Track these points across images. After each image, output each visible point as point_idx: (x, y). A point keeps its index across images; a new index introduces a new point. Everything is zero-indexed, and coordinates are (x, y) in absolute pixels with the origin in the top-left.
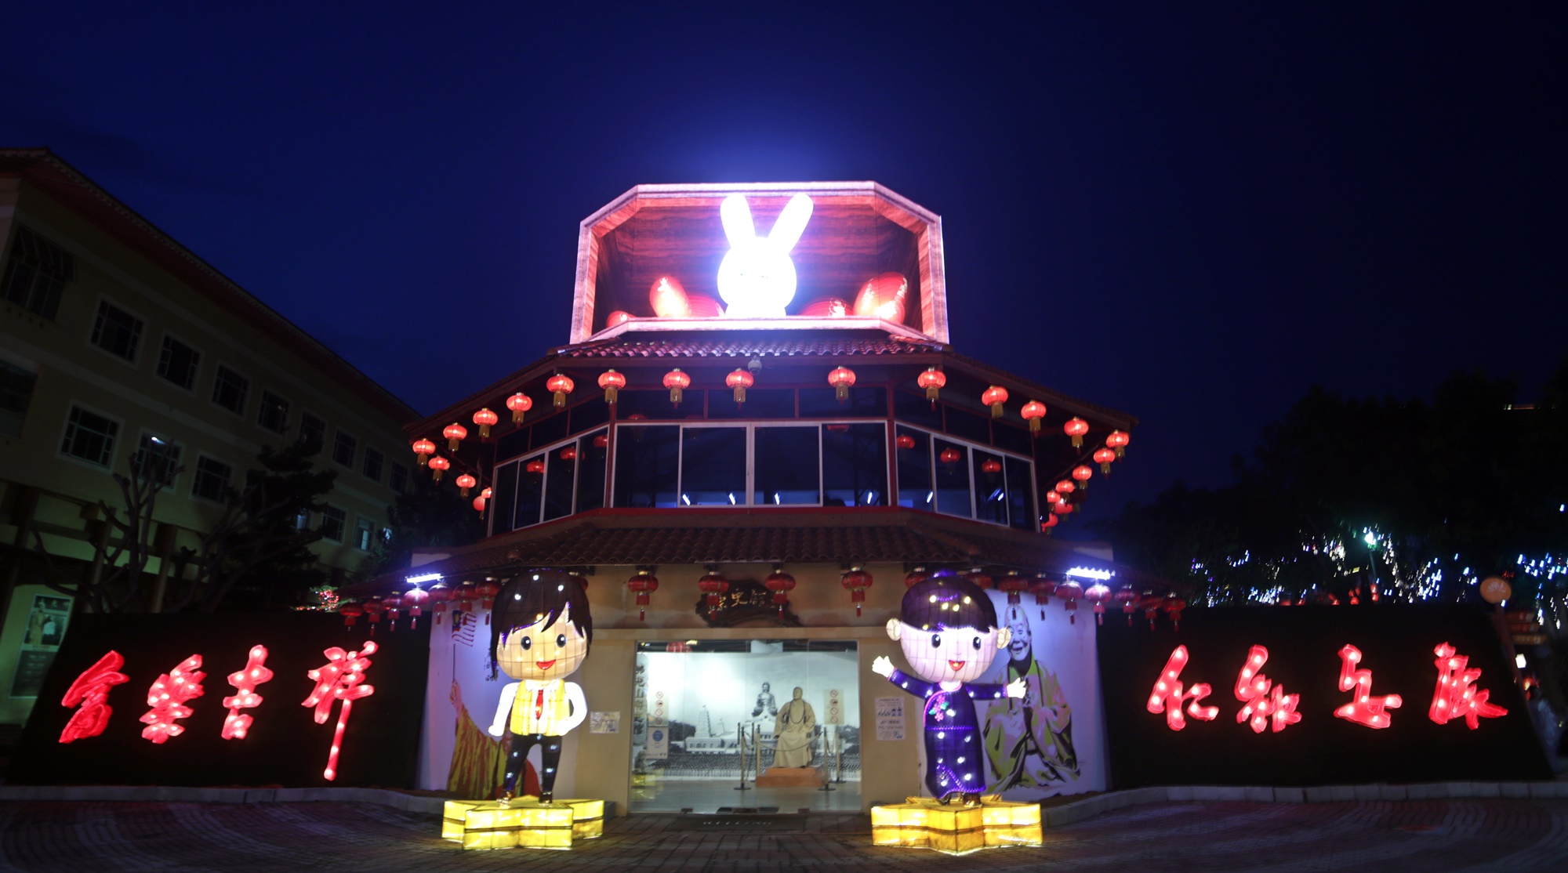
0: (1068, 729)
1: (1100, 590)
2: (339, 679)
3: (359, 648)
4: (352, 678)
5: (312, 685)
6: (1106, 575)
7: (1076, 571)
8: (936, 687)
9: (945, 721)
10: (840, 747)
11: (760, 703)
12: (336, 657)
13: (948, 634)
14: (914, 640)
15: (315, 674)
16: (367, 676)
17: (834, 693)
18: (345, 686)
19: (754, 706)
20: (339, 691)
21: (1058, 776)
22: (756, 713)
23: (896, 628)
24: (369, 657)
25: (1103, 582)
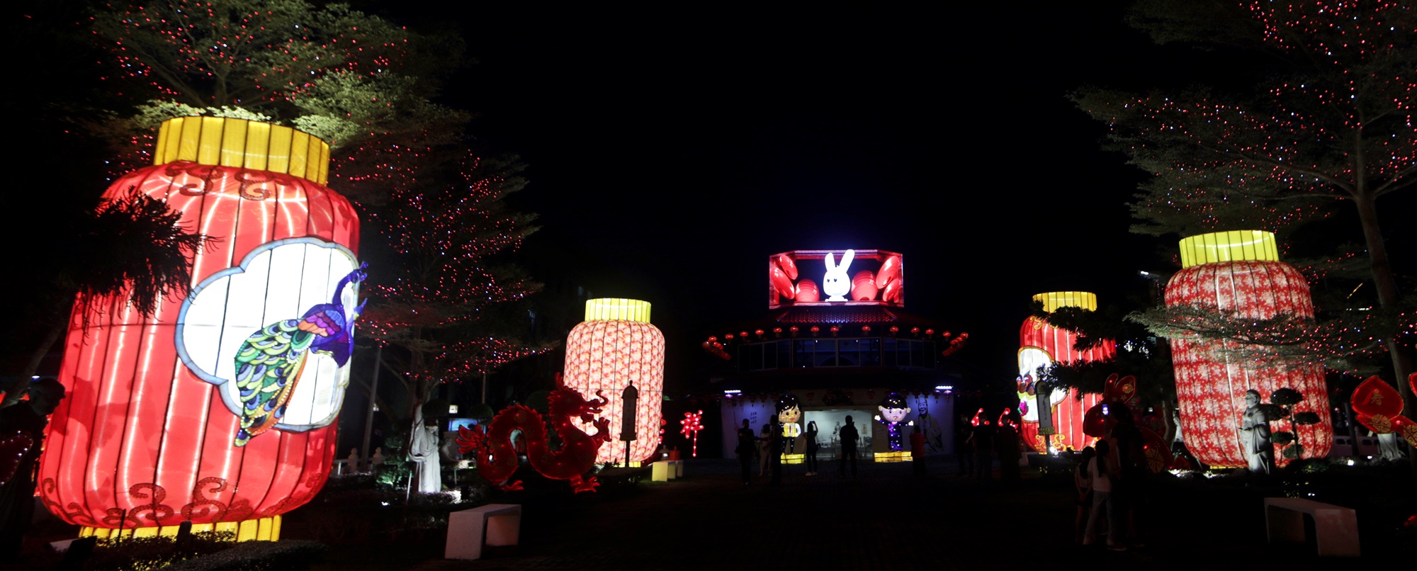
0: (940, 436)
1: (948, 392)
2: (691, 424)
3: (697, 413)
4: (696, 423)
5: (682, 426)
6: (950, 387)
7: (938, 387)
8: (891, 423)
9: (894, 432)
10: (865, 444)
11: (836, 429)
12: (689, 416)
13: (894, 410)
14: (885, 411)
15: (683, 422)
16: (701, 422)
17: (864, 425)
18: (694, 426)
19: (833, 430)
20: (692, 428)
21: (935, 451)
22: (834, 433)
23: (881, 408)
24: (701, 415)
25: (949, 390)
